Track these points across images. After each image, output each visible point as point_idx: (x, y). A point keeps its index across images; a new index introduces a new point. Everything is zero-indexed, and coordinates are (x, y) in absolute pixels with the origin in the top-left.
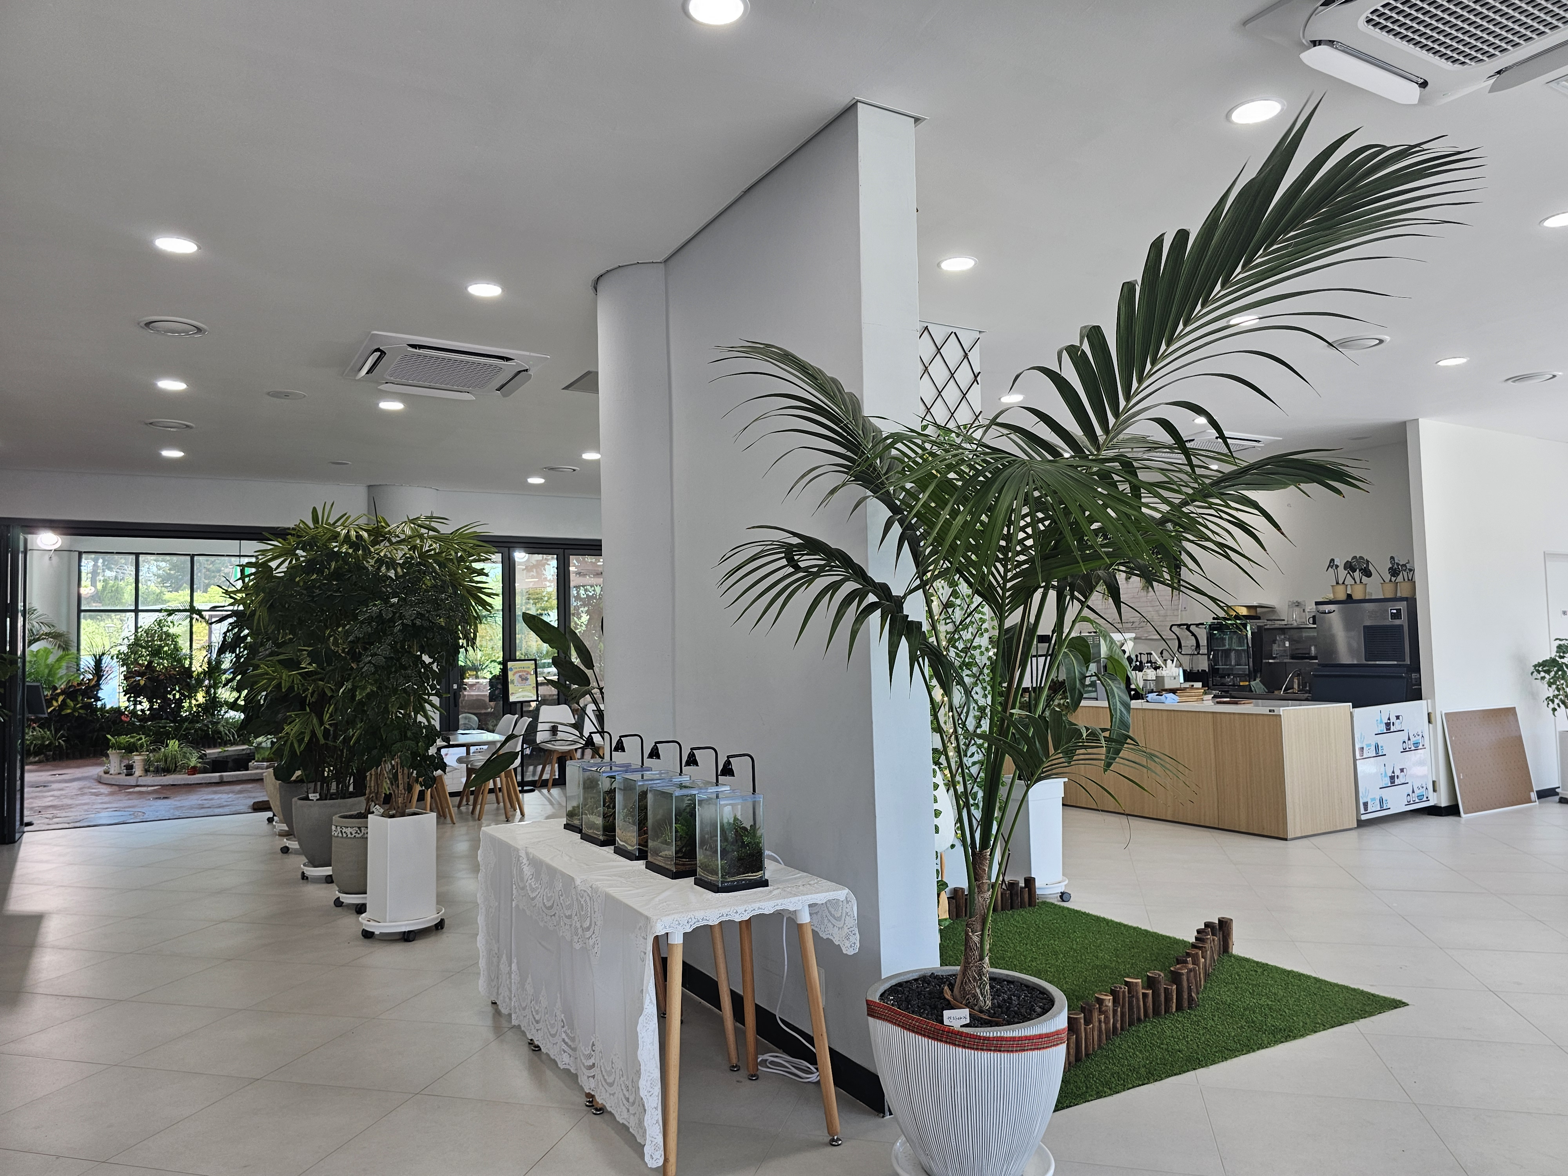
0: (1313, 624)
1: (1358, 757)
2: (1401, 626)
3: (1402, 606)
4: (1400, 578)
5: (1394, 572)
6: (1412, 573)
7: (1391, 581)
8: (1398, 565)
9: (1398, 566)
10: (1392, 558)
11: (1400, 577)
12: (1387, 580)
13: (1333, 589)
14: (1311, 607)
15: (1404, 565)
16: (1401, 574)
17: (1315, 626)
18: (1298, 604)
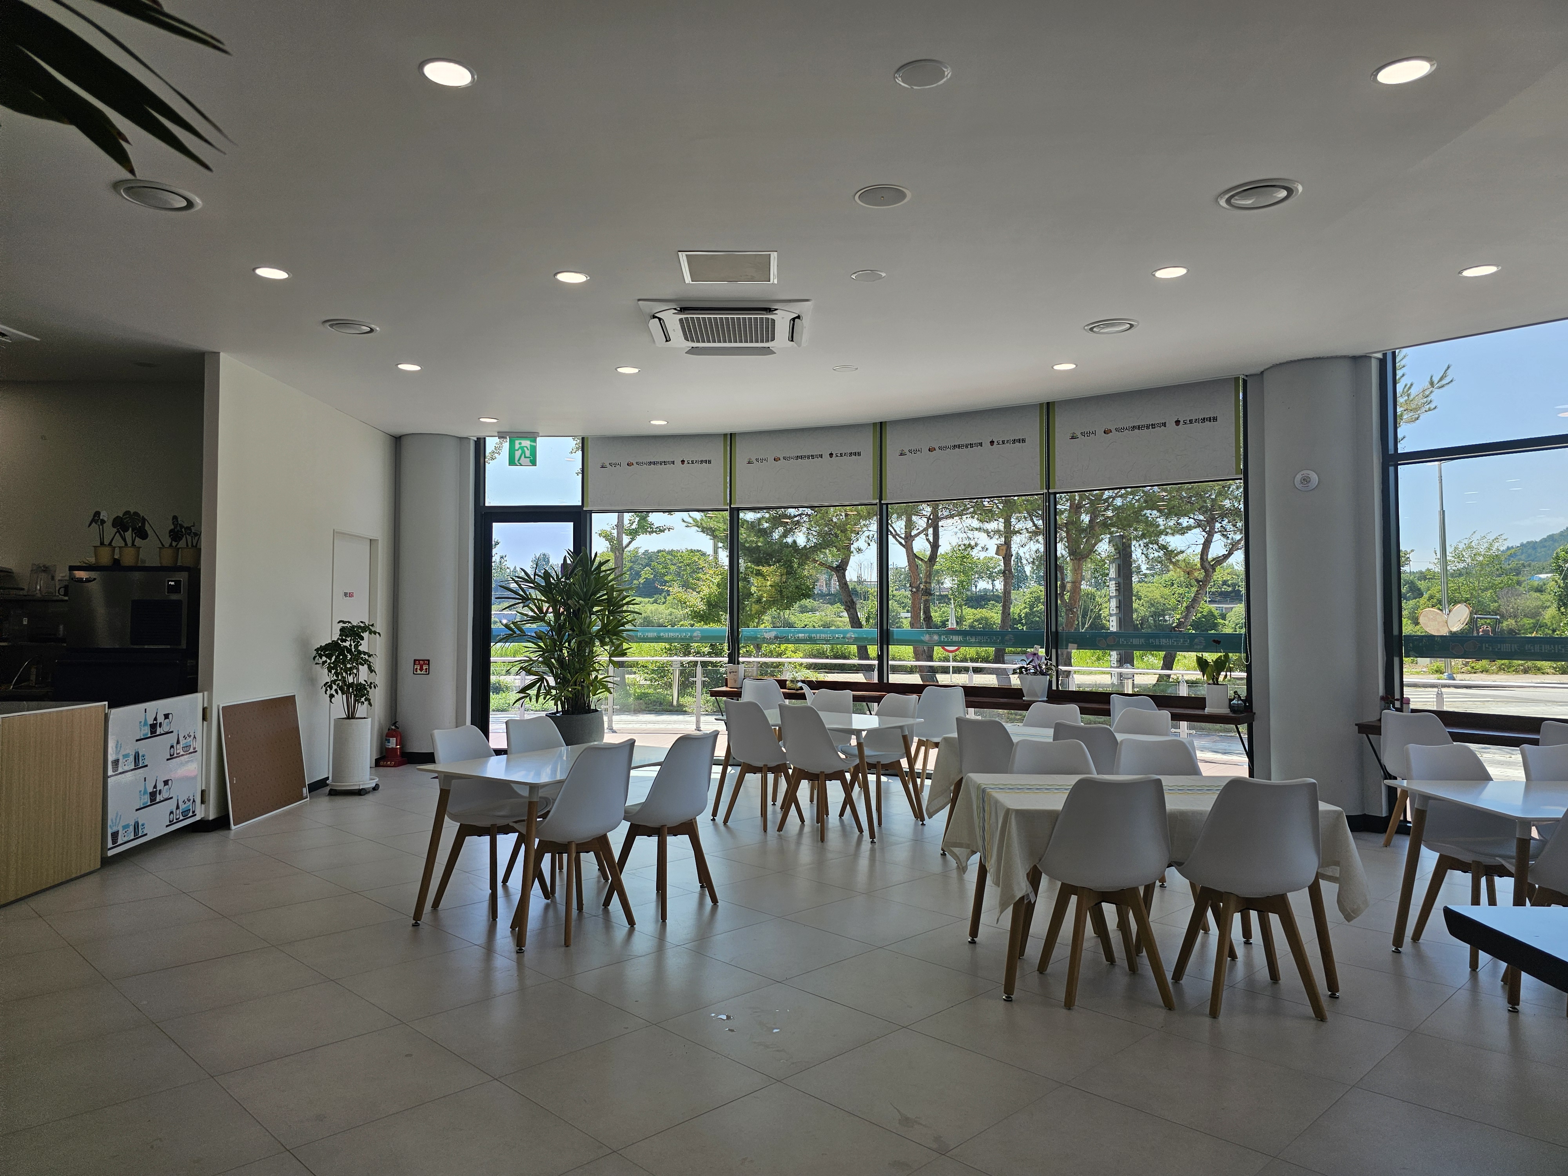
0: (65, 595)
1: (110, 773)
2: (179, 602)
3: (183, 577)
4: (182, 544)
5: (175, 535)
6: (197, 538)
7: (171, 545)
8: (181, 526)
9: (181, 529)
10: (175, 518)
11: (183, 541)
12: (167, 545)
13: (95, 550)
14: (62, 574)
15: (189, 528)
16: (184, 538)
17: (66, 598)
18: (46, 569)
